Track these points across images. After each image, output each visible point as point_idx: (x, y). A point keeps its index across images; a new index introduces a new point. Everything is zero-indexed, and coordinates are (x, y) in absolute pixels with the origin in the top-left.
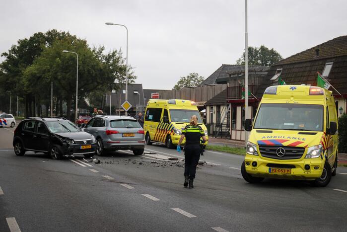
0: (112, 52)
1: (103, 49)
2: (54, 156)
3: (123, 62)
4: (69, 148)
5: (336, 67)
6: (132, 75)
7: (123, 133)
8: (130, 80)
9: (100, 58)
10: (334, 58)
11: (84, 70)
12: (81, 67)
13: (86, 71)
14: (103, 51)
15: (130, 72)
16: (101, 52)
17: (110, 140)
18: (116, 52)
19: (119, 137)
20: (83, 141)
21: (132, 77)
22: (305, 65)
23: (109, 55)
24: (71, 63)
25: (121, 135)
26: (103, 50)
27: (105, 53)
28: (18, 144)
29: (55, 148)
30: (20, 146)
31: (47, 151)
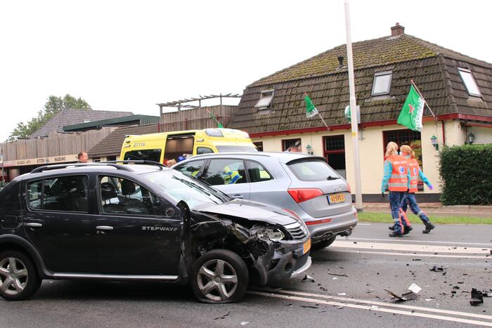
2: (216, 291)
4: (276, 255)
5: (401, 78)
10: (389, 65)
17: (307, 217)
19: (322, 205)
22: (324, 80)
25: (325, 199)
28: (12, 260)
29: (221, 263)
30: (19, 267)
31: (175, 277)
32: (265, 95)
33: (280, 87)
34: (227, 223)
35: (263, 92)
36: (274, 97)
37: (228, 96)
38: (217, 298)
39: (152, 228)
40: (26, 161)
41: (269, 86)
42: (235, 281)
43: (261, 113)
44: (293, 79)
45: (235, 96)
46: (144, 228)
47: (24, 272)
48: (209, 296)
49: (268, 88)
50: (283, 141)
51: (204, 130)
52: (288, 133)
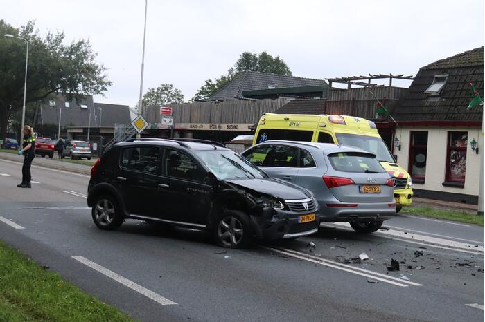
0: (76, 43)
1: (62, 36)
2: (229, 240)
3: (92, 59)
4: (274, 220)
6: (104, 80)
7: (360, 185)
8: (100, 86)
9: (57, 51)
11: (36, 67)
12: (31, 62)
13: (38, 68)
14: (62, 40)
15: (101, 75)
16: (60, 41)
17: (335, 200)
18: (82, 42)
19: (352, 192)
20: (300, 205)
21: (104, 83)
23: (72, 46)
24: (14, 54)
25: (356, 188)
26: (63, 38)
27: (66, 43)
28: (106, 201)
29: (234, 219)
30: (110, 207)
31: (205, 226)
32: (438, 80)
33: (455, 72)
34: (243, 192)
35: (436, 76)
36: (447, 83)
37: (400, 77)
38: (229, 244)
39: (193, 190)
40: (199, 125)
41: (444, 70)
42: (242, 233)
43: (431, 100)
44: (470, 65)
45: (408, 78)
46: (188, 189)
47: (112, 211)
48: (224, 242)
49: (443, 73)
50: (449, 133)
51: (328, 116)
52: (454, 124)
